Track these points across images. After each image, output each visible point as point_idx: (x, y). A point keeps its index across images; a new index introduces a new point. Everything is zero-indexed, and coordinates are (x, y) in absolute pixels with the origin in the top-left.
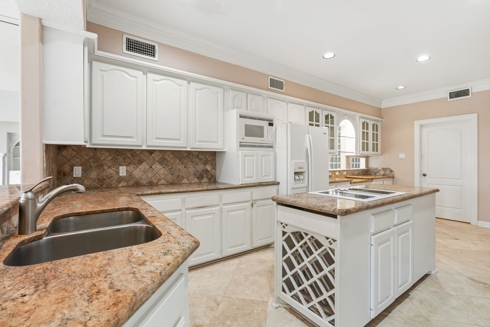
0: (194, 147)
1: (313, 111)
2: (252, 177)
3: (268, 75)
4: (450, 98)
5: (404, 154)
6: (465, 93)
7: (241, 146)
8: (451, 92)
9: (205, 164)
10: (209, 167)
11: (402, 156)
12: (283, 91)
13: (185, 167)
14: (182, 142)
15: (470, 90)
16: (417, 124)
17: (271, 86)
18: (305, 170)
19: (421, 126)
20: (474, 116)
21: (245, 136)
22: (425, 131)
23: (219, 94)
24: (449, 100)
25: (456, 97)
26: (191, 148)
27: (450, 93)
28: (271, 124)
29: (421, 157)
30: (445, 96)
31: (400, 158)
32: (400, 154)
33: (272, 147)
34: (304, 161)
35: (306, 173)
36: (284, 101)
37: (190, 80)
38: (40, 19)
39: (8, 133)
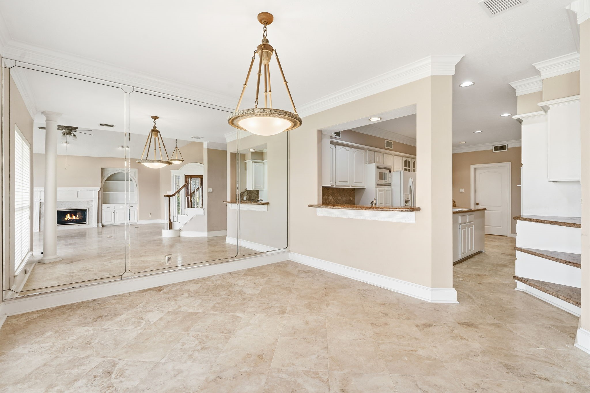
0: (353, 186)
1: (406, 160)
2: (382, 204)
3: (385, 139)
4: (494, 150)
5: (463, 189)
6: (503, 148)
7: (377, 185)
8: (496, 146)
9: (350, 196)
10: (351, 198)
11: (462, 190)
12: (392, 148)
13: (342, 198)
14: (348, 183)
15: (507, 146)
16: (472, 167)
17: (386, 146)
18: (410, 199)
19: (475, 169)
20: (509, 164)
21: (379, 179)
22: (478, 172)
23: (363, 154)
24: (493, 152)
25: (498, 150)
26: (352, 187)
27: (494, 147)
28: (390, 172)
29: (475, 191)
30: (491, 149)
31: (460, 192)
32: (460, 189)
33: (390, 185)
34: (409, 194)
35: (410, 201)
36: (391, 155)
37: (351, 147)
38: (322, 131)
39: (102, 169)
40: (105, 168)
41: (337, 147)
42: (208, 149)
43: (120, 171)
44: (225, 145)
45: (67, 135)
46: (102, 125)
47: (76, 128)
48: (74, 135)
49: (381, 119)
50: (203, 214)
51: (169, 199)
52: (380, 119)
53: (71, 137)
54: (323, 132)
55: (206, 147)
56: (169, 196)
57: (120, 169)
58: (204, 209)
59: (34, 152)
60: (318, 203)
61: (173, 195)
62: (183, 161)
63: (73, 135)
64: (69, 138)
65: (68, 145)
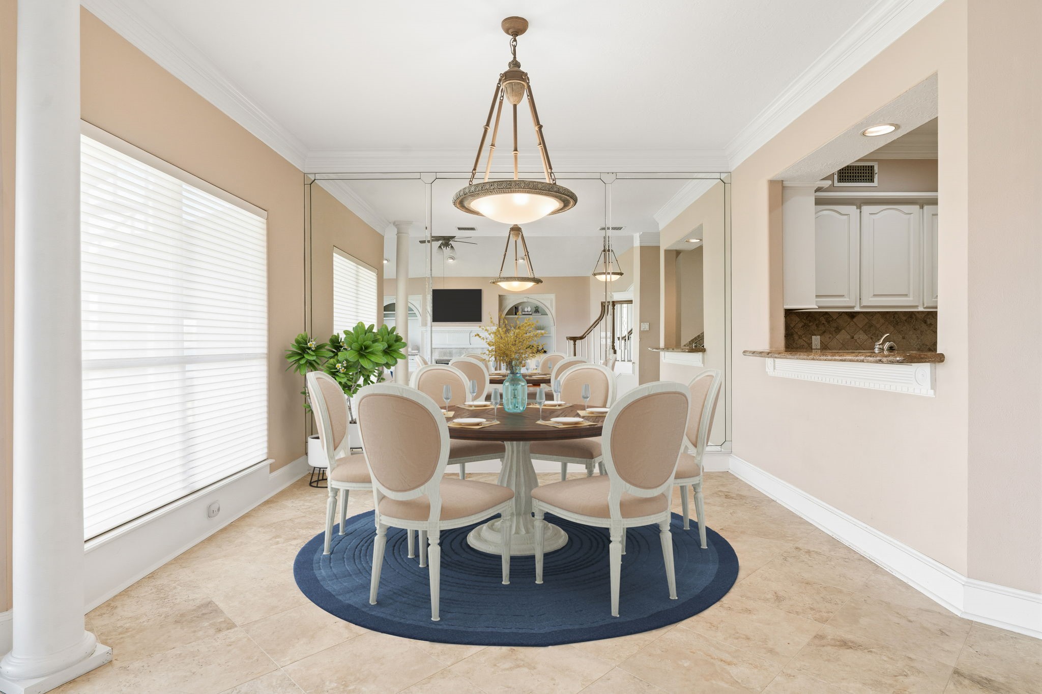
37: (924, 203)
38: (782, 181)
39: (500, 296)
40: (504, 296)
41: (866, 209)
42: (641, 247)
43: (525, 300)
44: (657, 235)
45: (444, 247)
46: (459, 229)
47: (455, 237)
48: (452, 247)
49: (897, 127)
50: (631, 372)
51: (575, 344)
52: (893, 128)
53: (449, 249)
54: (786, 184)
55: (637, 243)
56: (574, 339)
57: (525, 296)
58: (634, 363)
59: (384, 278)
60: (771, 347)
61: (581, 338)
62: (621, 274)
63: (450, 247)
64: (447, 251)
65: (455, 261)
